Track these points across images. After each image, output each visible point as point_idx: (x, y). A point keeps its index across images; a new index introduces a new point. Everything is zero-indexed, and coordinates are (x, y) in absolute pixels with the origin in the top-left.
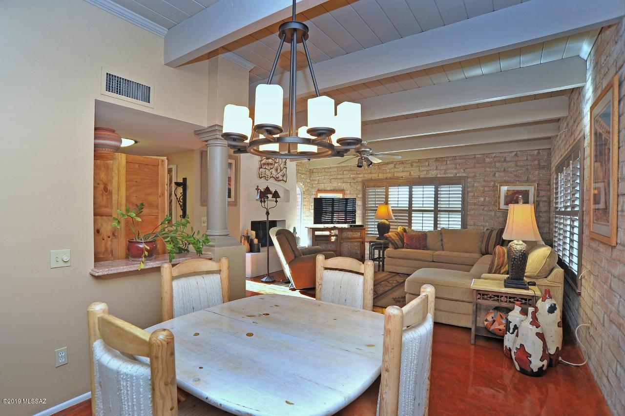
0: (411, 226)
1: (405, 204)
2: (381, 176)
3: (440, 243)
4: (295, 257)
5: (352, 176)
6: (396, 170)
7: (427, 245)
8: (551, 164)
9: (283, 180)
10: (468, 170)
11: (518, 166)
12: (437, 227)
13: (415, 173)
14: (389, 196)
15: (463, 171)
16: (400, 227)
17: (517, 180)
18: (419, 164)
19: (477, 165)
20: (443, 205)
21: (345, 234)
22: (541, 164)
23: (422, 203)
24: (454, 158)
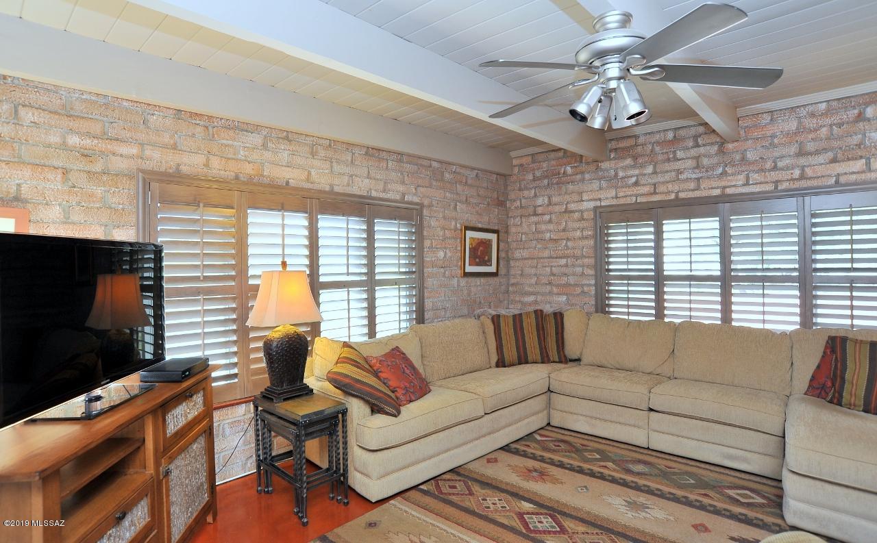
10: (421, 189)
13: (321, 178)
15: (414, 190)
18: (330, 153)
19: (434, 183)
21: (170, 425)
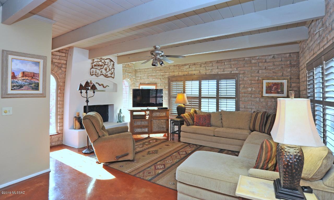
0: (201, 108)
1: (196, 93)
2: (181, 74)
3: (220, 122)
4: (99, 137)
5: (161, 74)
6: (190, 69)
7: (211, 123)
8: (299, 63)
9: (111, 77)
10: (240, 68)
11: (275, 65)
12: (219, 109)
13: (203, 71)
14: (186, 88)
15: (236, 69)
16: (192, 109)
17: (275, 75)
18: (205, 65)
19: (246, 65)
20: (222, 93)
21: (154, 114)
22: (292, 64)
23: (208, 92)
24: (230, 60)
